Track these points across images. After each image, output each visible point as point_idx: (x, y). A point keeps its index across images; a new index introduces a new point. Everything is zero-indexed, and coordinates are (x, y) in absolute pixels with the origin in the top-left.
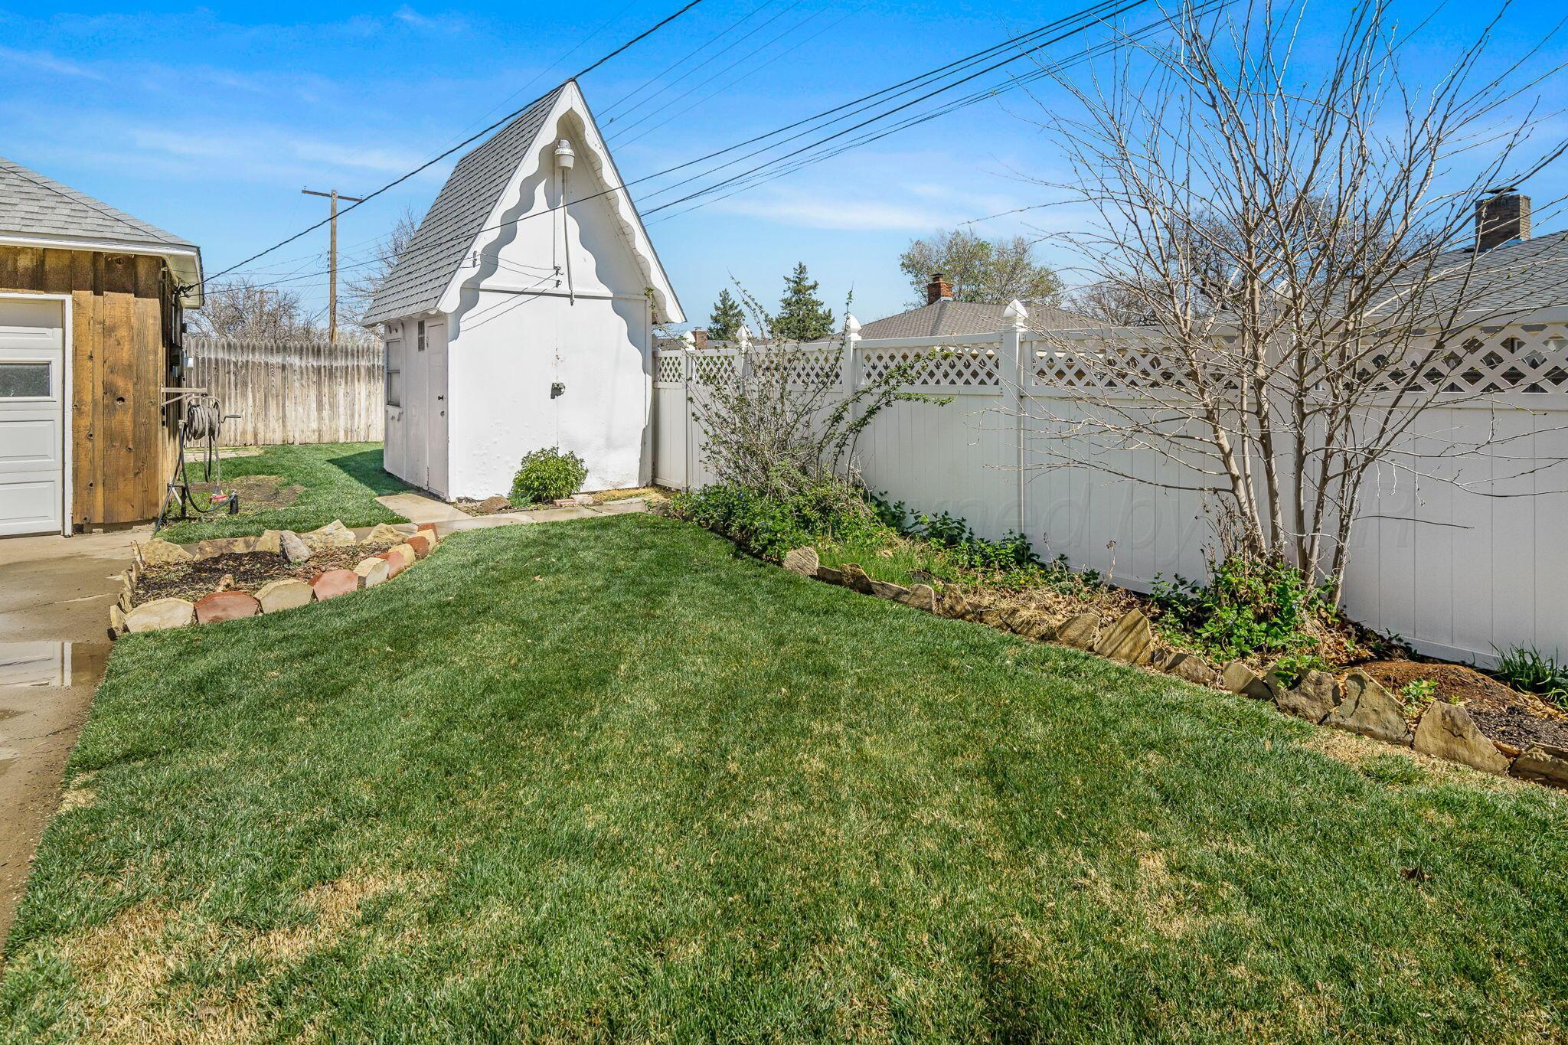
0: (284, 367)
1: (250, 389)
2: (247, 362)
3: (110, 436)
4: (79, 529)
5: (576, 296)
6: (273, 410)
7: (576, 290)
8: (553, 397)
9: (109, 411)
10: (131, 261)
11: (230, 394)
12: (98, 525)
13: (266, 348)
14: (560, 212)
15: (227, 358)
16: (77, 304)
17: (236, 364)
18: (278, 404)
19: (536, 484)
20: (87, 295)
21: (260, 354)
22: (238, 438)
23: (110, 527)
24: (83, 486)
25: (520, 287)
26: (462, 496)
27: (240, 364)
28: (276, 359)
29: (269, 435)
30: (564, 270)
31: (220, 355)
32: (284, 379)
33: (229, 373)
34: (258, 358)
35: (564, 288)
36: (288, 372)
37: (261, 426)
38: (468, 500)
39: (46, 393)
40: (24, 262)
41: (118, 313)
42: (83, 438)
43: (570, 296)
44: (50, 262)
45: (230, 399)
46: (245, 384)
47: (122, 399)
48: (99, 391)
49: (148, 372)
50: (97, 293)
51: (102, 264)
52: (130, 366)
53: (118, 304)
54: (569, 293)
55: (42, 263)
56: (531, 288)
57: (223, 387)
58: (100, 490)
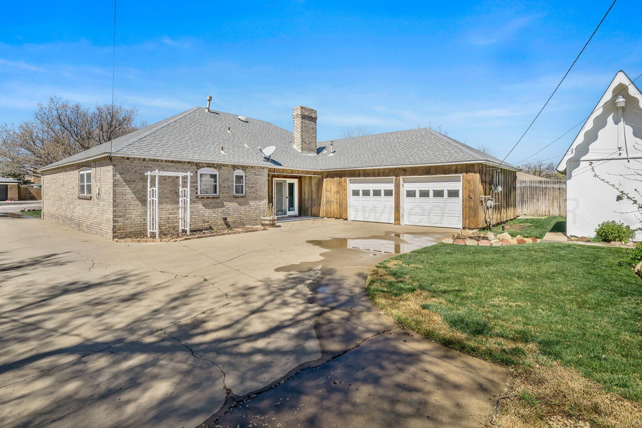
0: (560, 189)
1: (547, 196)
2: (546, 187)
3: (469, 207)
4: (464, 228)
5: (630, 158)
6: (555, 204)
7: (630, 156)
8: (617, 200)
9: (469, 201)
10: (473, 165)
11: (540, 198)
12: (467, 228)
13: (553, 182)
14: (622, 123)
15: (539, 185)
16: (463, 176)
17: (542, 188)
18: (557, 202)
19: (604, 234)
20: (465, 174)
21: (551, 184)
22: (543, 213)
23: (470, 229)
24: (464, 219)
25: (600, 158)
26: (573, 235)
27: (544, 188)
28: (557, 186)
29: (554, 213)
30: (624, 148)
31: (537, 185)
32: (560, 193)
33: (540, 191)
34: (550, 186)
35: (624, 155)
36: (561, 190)
37: (551, 209)
38: (575, 237)
39: (458, 196)
40: (454, 168)
41: (471, 178)
42: (464, 207)
43: (627, 159)
44: (458, 167)
45: (540, 199)
46: (545, 195)
47: (471, 198)
48: (467, 196)
49: (477, 192)
50: (467, 173)
51: (467, 166)
52: (473, 190)
53: (471, 175)
54: (626, 157)
55: (456, 168)
56: (605, 157)
57: (538, 195)
58: (467, 219)
